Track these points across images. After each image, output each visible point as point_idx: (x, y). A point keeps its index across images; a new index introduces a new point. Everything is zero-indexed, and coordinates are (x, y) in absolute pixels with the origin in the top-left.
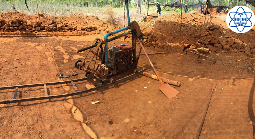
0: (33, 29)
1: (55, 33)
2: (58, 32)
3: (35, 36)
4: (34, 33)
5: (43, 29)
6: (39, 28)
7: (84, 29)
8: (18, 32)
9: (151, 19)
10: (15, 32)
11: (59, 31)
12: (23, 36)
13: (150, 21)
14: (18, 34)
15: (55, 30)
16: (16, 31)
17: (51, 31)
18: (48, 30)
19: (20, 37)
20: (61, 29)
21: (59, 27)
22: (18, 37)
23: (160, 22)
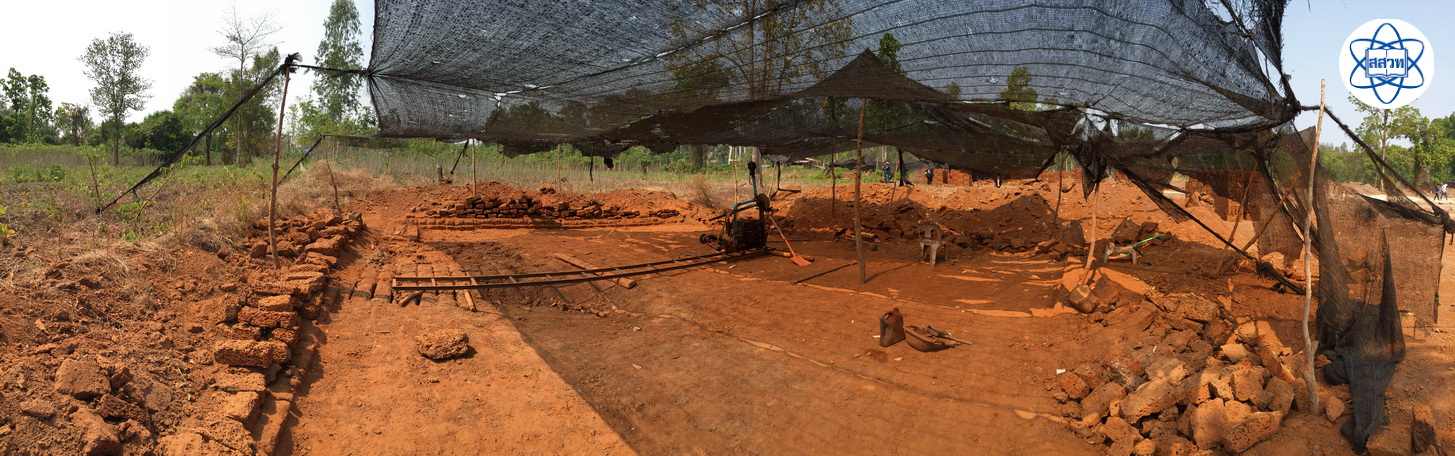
0: (555, 214)
1: (598, 221)
2: (605, 220)
3: (559, 227)
4: (557, 221)
5: (573, 214)
6: (567, 213)
7: (655, 214)
8: (527, 218)
9: (787, 195)
10: (520, 220)
11: (605, 217)
12: (537, 226)
13: (783, 199)
14: (527, 223)
15: (598, 216)
16: (522, 217)
17: (588, 218)
18: (584, 216)
19: (531, 228)
20: (610, 214)
21: (605, 212)
22: (527, 227)
23: (804, 200)
